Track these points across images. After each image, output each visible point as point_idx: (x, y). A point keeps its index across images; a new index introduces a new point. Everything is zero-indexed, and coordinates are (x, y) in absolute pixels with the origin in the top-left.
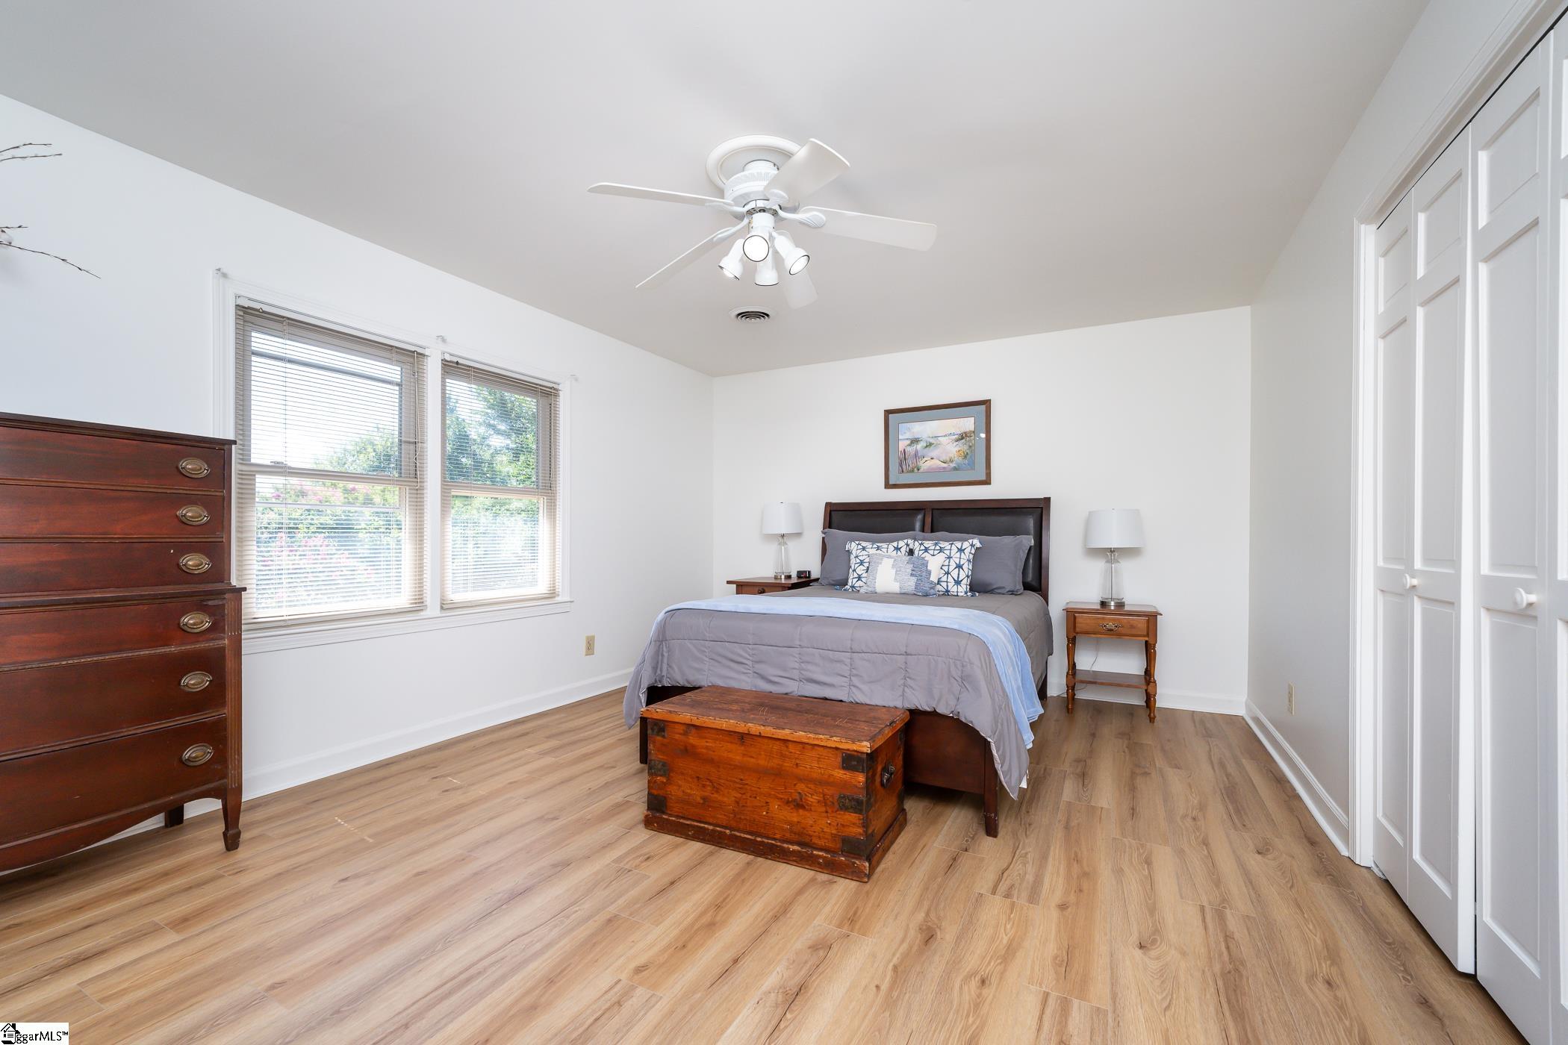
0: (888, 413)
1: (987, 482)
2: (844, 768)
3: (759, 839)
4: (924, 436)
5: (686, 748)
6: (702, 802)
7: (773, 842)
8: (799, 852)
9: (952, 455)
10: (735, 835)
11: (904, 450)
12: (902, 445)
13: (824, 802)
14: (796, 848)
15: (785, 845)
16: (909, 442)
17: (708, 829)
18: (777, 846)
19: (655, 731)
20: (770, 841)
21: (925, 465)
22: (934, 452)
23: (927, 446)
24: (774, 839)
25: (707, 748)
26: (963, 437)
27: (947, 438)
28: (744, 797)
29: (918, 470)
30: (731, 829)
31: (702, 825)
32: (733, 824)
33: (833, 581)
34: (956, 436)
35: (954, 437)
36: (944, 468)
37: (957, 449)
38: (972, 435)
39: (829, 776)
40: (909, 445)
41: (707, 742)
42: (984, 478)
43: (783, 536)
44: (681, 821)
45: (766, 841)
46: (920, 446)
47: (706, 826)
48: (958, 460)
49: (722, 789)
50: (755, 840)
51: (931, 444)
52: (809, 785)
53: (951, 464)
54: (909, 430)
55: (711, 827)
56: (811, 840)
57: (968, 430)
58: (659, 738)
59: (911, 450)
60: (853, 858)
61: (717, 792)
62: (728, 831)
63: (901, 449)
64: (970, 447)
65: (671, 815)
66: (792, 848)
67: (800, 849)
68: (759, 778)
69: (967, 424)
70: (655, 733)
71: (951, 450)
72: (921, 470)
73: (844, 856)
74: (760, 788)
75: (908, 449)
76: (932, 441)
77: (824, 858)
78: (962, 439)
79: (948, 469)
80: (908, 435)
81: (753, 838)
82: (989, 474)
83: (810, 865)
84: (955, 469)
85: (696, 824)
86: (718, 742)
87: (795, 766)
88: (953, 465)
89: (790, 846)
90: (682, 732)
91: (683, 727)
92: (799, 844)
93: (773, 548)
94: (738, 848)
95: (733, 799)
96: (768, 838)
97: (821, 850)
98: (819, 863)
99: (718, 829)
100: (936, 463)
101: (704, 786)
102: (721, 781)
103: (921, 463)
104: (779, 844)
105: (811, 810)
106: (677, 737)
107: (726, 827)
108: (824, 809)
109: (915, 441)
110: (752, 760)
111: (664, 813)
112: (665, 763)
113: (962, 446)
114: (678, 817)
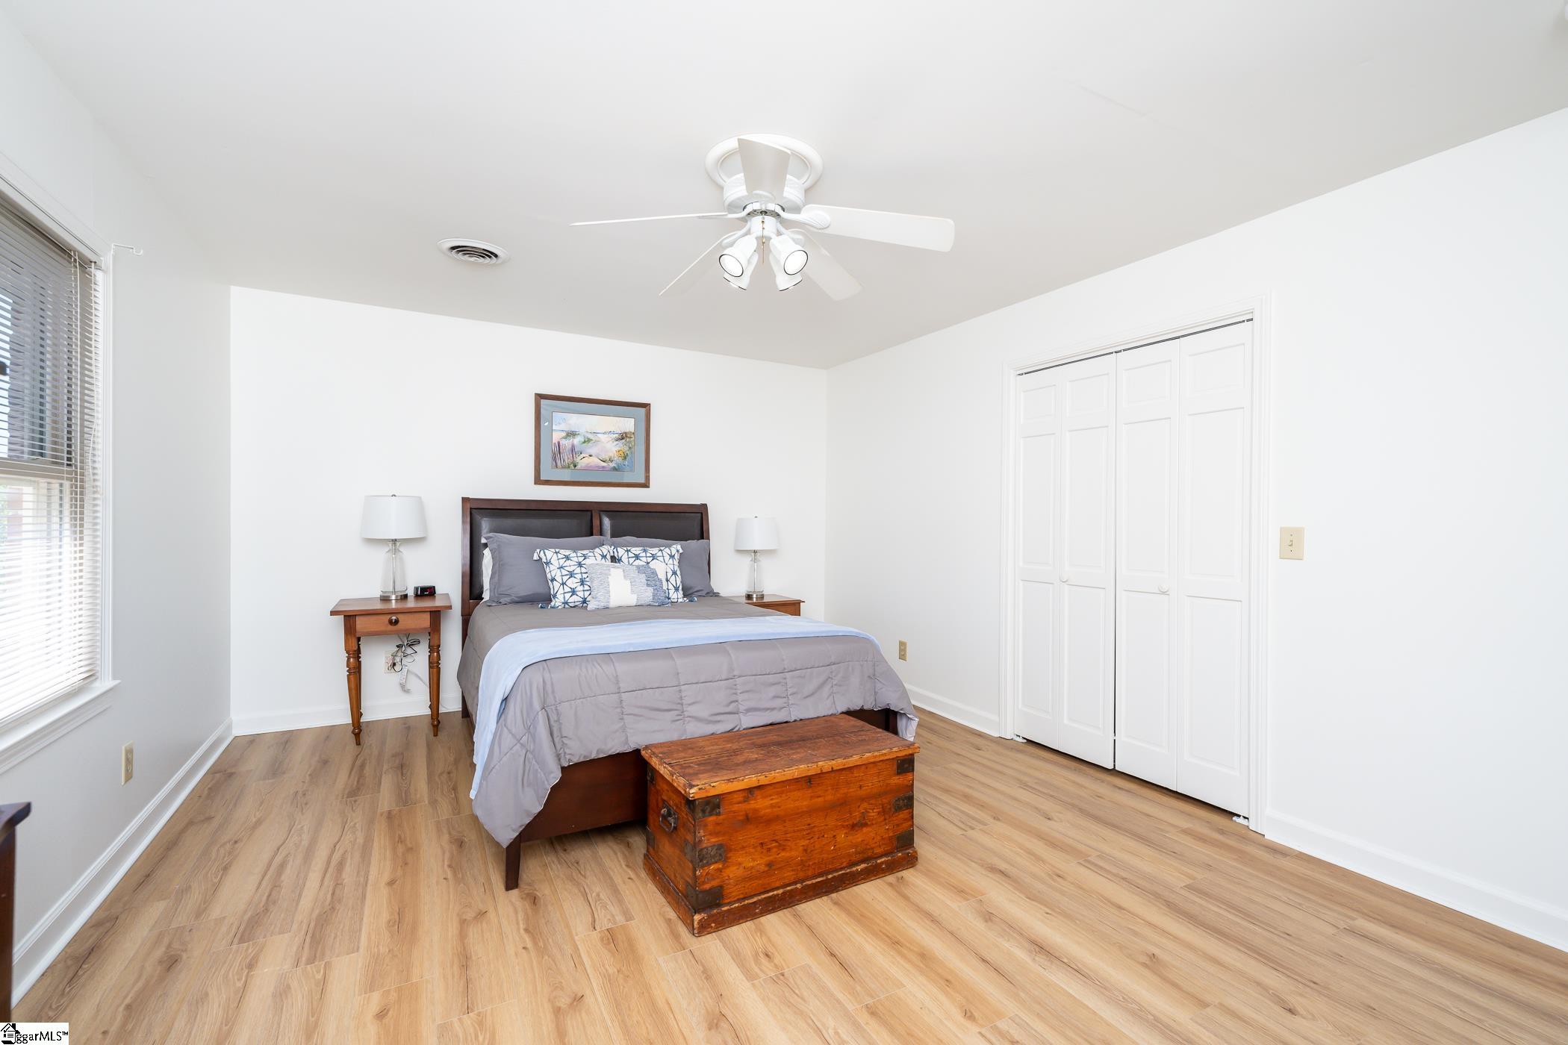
0: (540, 397)
1: (646, 485)
2: (899, 773)
3: (830, 876)
4: (582, 431)
5: (747, 815)
6: (766, 869)
7: (843, 872)
8: (866, 868)
9: (611, 455)
10: (807, 885)
11: (559, 443)
12: (556, 437)
13: (884, 812)
14: (863, 866)
15: (854, 869)
16: (564, 434)
17: (778, 895)
18: (847, 874)
19: (708, 811)
20: (840, 873)
21: (583, 462)
22: (593, 450)
23: (585, 442)
24: (841, 869)
25: (772, 806)
26: (623, 437)
27: (606, 436)
28: (812, 841)
29: (575, 466)
30: (802, 881)
31: (771, 894)
32: (801, 875)
33: (517, 597)
34: (617, 435)
35: (615, 436)
36: (603, 467)
37: (617, 449)
38: (632, 436)
39: (887, 786)
40: (565, 438)
41: (772, 799)
42: (643, 481)
43: (394, 541)
44: (746, 902)
45: (836, 874)
46: (577, 441)
47: (775, 892)
48: (618, 460)
49: (789, 843)
50: (827, 879)
51: (589, 440)
52: (871, 802)
53: (610, 464)
54: (563, 422)
55: (780, 891)
56: (873, 853)
57: (627, 431)
58: (712, 819)
59: (566, 443)
60: (906, 849)
61: (783, 850)
62: (799, 886)
63: (555, 440)
64: (630, 448)
65: (729, 904)
66: (859, 868)
67: (866, 865)
68: (826, 815)
69: (627, 424)
70: (707, 814)
71: (611, 448)
72: (578, 467)
73: (899, 852)
74: (826, 825)
75: (564, 442)
76: (590, 436)
77: (885, 862)
78: (623, 439)
79: (607, 469)
80: (563, 427)
81: (824, 878)
82: (647, 478)
83: (875, 876)
84: (615, 469)
85: (763, 896)
86: (784, 795)
87: (859, 789)
88: (612, 465)
89: (858, 867)
90: (742, 799)
91: (742, 795)
92: (863, 861)
93: (380, 556)
94: (811, 897)
95: (801, 848)
96: (836, 870)
97: (881, 856)
98: (883, 869)
99: (788, 888)
100: (594, 461)
101: (769, 850)
102: (788, 835)
103: (578, 460)
104: (848, 870)
105: (873, 824)
106: (736, 807)
107: (795, 883)
108: (882, 818)
109: (571, 434)
110: (820, 799)
111: (719, 905)
112: (721, 845)
113: (621, 446)
114: (738, 900)
